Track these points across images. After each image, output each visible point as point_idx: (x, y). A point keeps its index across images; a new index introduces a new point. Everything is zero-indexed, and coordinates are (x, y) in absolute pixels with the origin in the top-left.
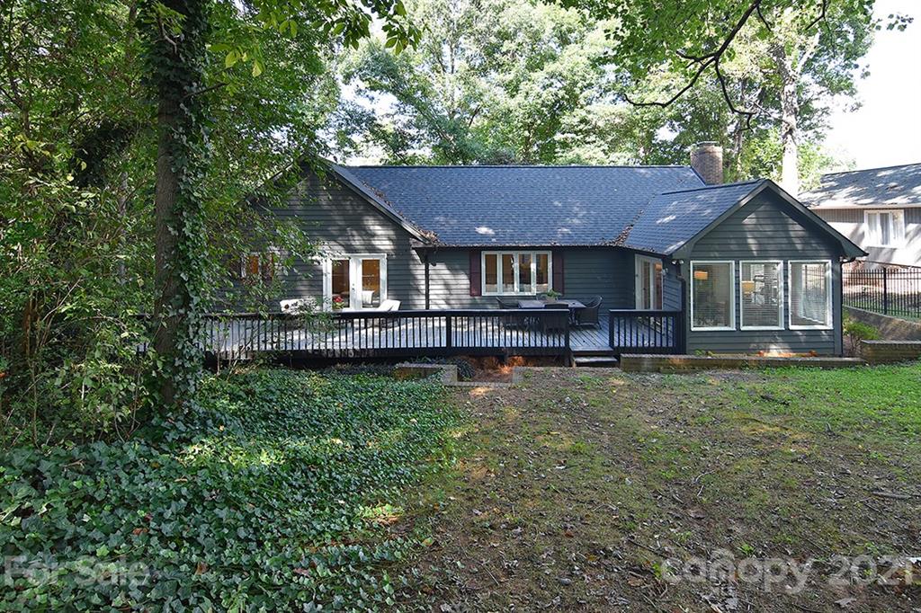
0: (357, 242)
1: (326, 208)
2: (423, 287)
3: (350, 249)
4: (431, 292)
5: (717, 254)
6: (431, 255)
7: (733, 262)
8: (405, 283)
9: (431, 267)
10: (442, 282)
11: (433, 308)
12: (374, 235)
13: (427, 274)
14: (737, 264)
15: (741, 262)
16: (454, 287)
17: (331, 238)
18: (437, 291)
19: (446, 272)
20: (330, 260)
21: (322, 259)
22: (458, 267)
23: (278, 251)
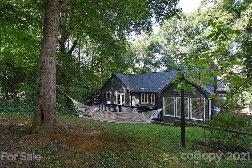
0: (121, 91)
1: (117, 84)
2: (131, 101)
3: (120, 92)
4: (132, 102)
5: (170, 95)
6: (132, 94)
7: (174, 97)
8: (128, 100)
9: (132, 97)
10: (134, 100)
11: (133, 106)
12: (123, 89)
13: (131, 98)
14: (175, 98)
15: (176, 98)
16: (136, 101)
17: (117, 90)
18: (133, 102)
19: (135, 98)
20: (117, 94)
21: (116, 94)
22: (137, 97)
23: (110, 92)
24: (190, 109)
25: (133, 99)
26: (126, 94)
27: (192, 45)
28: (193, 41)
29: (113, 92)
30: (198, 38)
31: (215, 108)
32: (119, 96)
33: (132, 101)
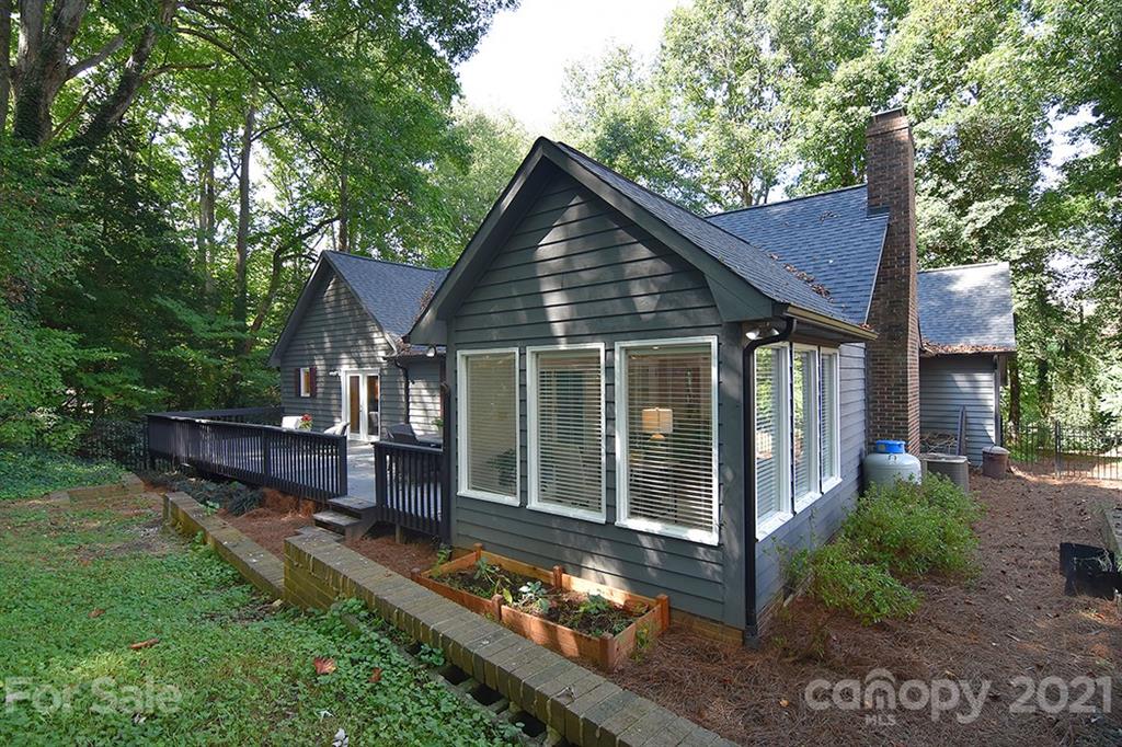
0: (364, 355)
2: (405, 412)
3: (360, 365)
6: (411, 367)
7: (517, 351)
9: (411, 385)
10: (421, 407)
12: (374, 345)
13: (407, 396)
14: (523, 355)
15: (529, 350)
16: (431, 414)
18: (417, 416)
19: (425, 392)
20: (348, 376)
21: (342, 375)
22: (432, 386)
23: (320, 365)
24: (610, 437)
25: (417, 399)
26: (385, 372)
27: (817, 115)
28: (822, 93)
29: (333, 364)
30: (853, 72)
31: (890, 450)
32: (355, 382)
33: (411, 413)
